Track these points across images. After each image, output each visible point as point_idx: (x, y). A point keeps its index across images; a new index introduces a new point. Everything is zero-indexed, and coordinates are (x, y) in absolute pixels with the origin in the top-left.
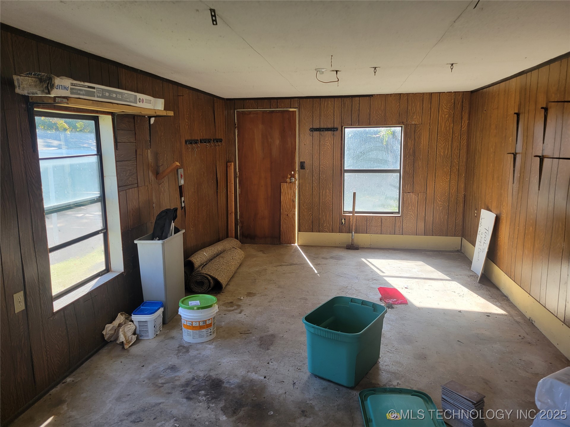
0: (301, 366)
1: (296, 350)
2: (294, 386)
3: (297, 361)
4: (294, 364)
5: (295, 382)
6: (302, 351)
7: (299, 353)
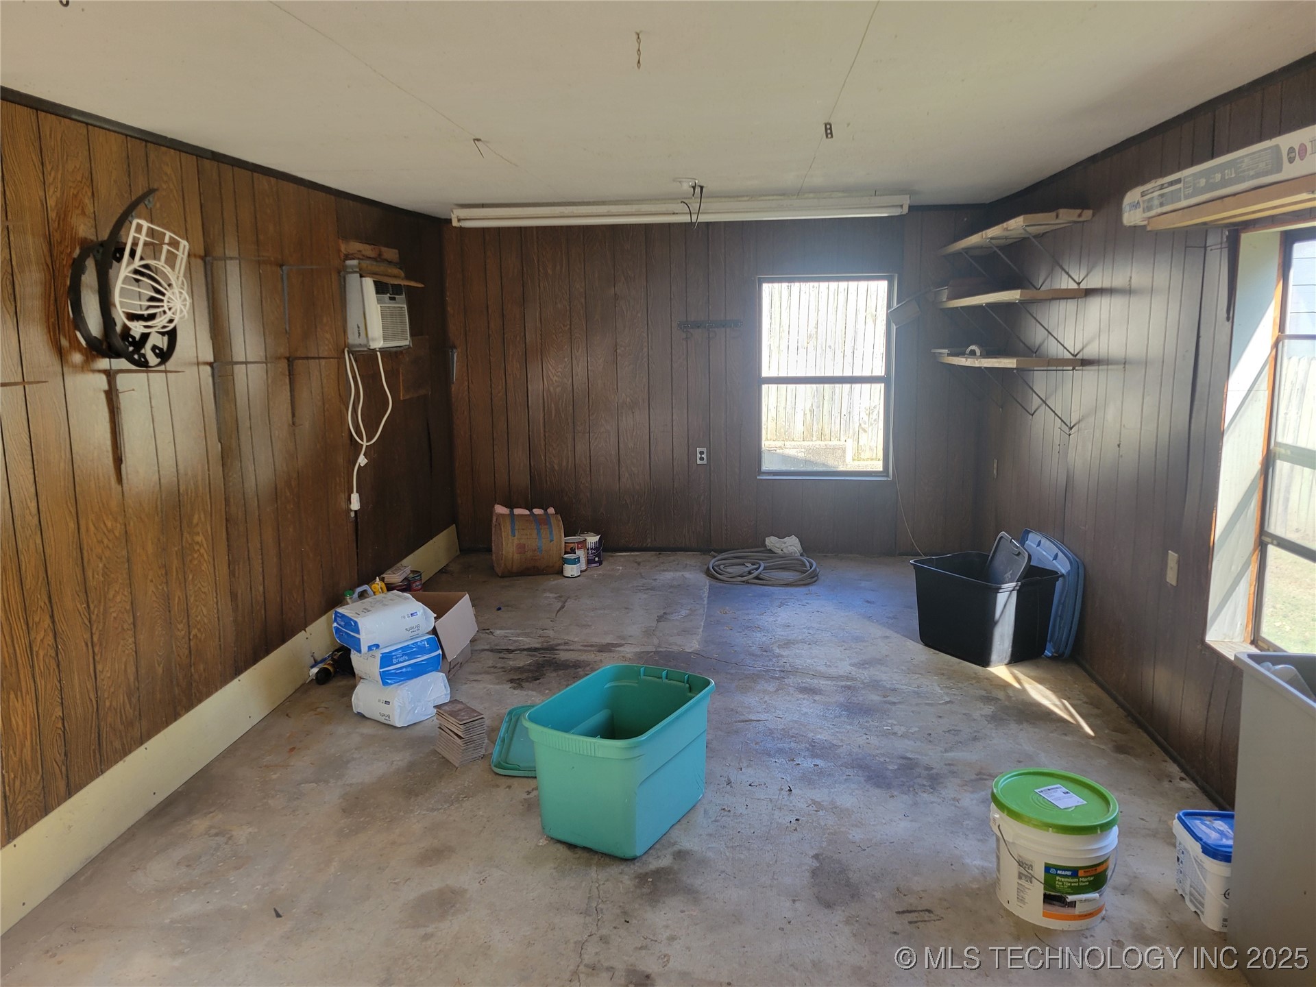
0: (723, 816)
1: (742, 857)
2: (729, 780)
3: (733, 827)
4: (738, 821)
5: (728, 787)
6: (728, 854)
7: (732, 847)
